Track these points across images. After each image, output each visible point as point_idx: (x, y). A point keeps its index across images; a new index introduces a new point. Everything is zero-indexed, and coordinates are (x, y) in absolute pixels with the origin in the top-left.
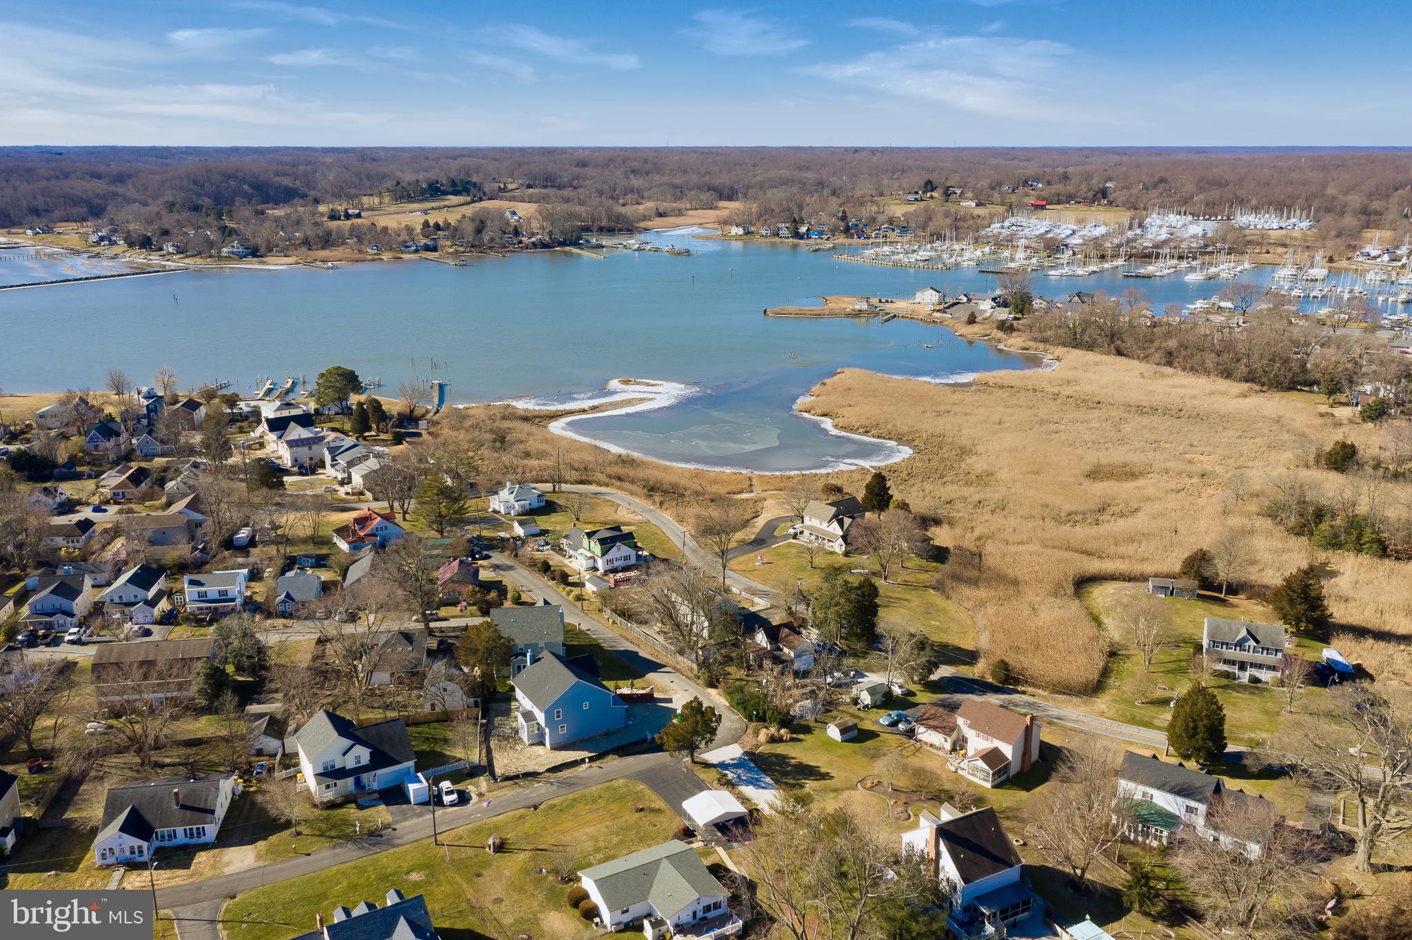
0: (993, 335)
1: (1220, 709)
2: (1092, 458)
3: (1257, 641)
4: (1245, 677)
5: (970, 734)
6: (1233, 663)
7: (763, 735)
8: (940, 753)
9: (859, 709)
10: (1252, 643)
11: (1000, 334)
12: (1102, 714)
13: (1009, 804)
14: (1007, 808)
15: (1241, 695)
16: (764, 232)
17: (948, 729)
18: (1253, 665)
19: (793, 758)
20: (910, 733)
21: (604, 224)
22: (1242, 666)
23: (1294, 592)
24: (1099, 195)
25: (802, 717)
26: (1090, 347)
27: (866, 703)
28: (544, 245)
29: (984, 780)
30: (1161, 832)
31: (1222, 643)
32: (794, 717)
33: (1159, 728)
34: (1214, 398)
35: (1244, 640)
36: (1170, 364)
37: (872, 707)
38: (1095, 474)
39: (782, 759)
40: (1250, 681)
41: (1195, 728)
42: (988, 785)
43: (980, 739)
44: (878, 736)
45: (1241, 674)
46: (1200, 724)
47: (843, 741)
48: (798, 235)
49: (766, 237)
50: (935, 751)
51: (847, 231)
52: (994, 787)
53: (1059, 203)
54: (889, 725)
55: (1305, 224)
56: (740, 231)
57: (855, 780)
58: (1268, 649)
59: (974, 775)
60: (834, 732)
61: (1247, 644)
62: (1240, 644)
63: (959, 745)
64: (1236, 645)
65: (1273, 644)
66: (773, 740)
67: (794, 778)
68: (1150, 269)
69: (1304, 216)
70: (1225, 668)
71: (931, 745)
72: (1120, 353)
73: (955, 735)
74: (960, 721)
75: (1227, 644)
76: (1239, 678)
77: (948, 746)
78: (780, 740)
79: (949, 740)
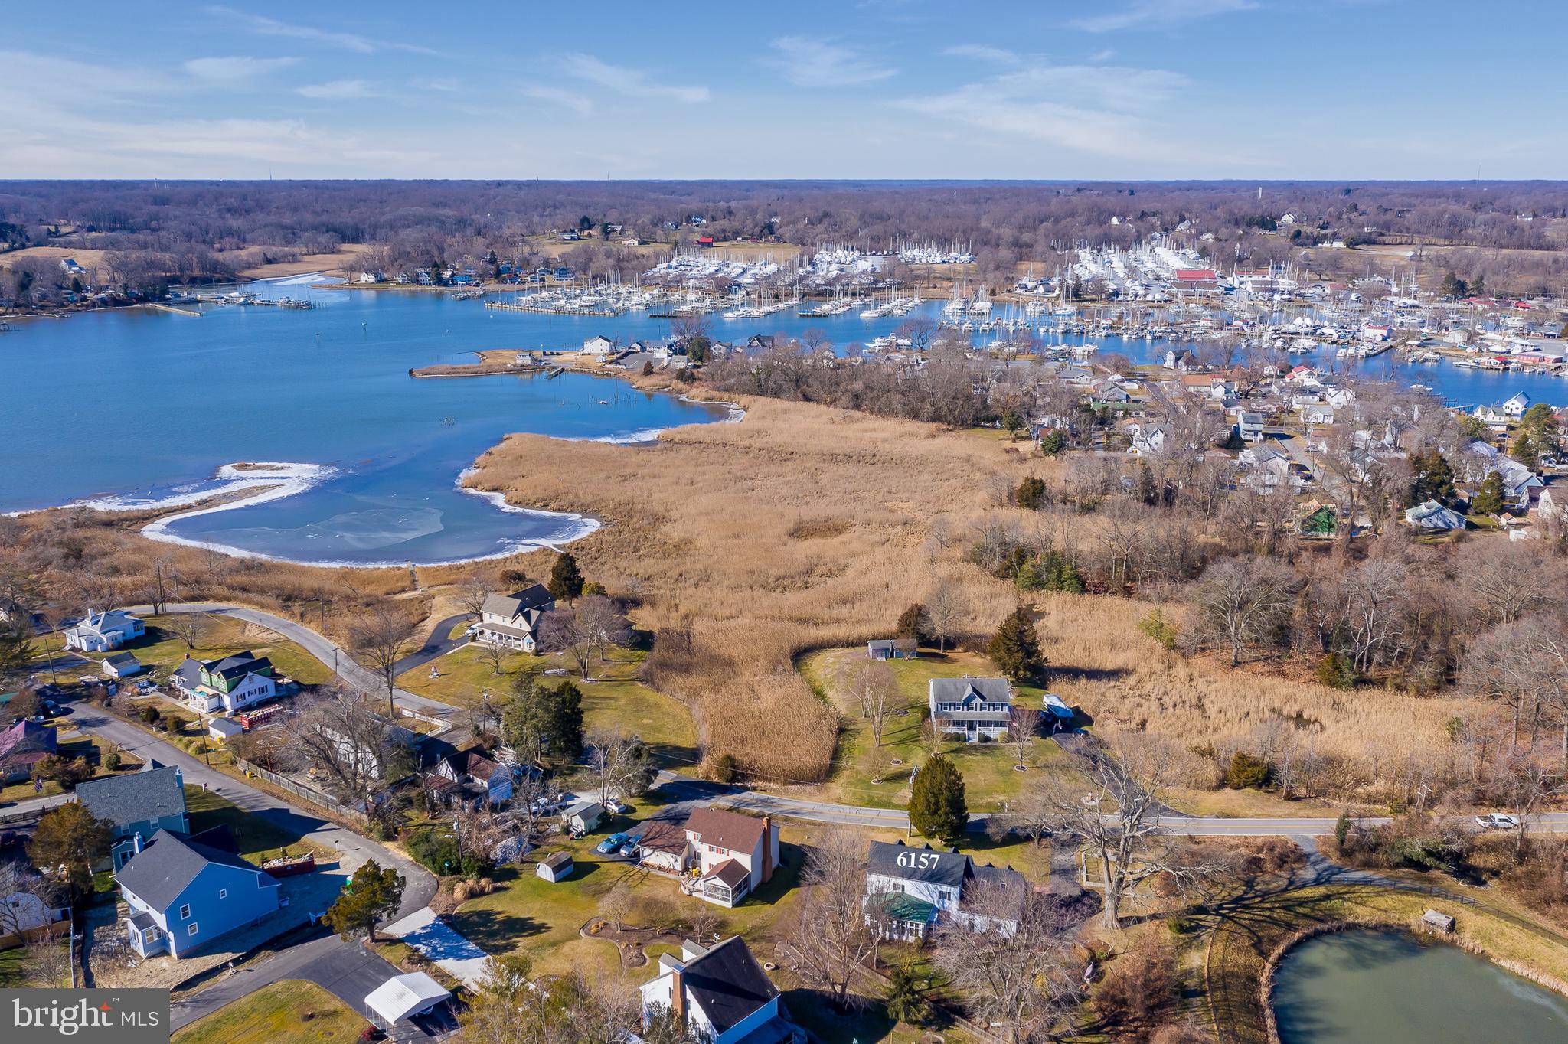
0: (673, 386)
1: (959, 778)
2: (794, 514)
3: (983, 698)
4: (975, 737)
5: (703, 849)
6: (959, 723)
7: (459, 894)
8: (671, 876)
9: (572, 839)
10: (979, 700)
11: (681, 385)
12: (839, 800)
13: (754, 923)
14: (752, 928)
15: (974, 758)
16: (400, 279)
17: (677, 847)
18: (981, 723)
19: (500, 913)
20: (635, 858)
21: (197, 273)
22: (971, 726)
23: (1010, 640)
24: (766, 231)
25: (504, 860)
26: (777, 393)
27: (580, 830)
28: (116, 302)
29: (724, 899)
30: (917, 925)
31: (950, 705)
32: (496, 861)
33: (898, 807)
34: (905, 440)
35: (970, 698)
36: (857, 407)
37: (587, 834)
38: (798, 532)
39: (486, 916)
40: (980, 741)
41: (937, 803)
42: (729, 905)
43: (714, 853)
44: (598, 867)
45: (971, 734)
46: (941, 798)
47: (558, 881)
48: (440, 281)
49: (403, 284)
50: (665, 874)
51: (498, 275)
52: (735, 906)
53: (725, 239)
54: (609, 852)
55: (965, 258)
56: (372, 279)
57: (576, 926)
58: (994, 705)
59: (711, 896)
60: (545, 872)
61: (973, 702)
62: (967, 703)
63: (692, 862)
64: (963, 705)
65: (998, 699)
66: (472, 894)
67: (503, 938)
68: (826, 307)
69: (963, 250)
70: (955, 730)
71: (660, 868)
72: (807, 398)
73: (685, 852)
74: (690, 835)
75: (955, 704)
76: (969, 739)
77: (679, 867)
78: (481, 893)
79: (680, 859)
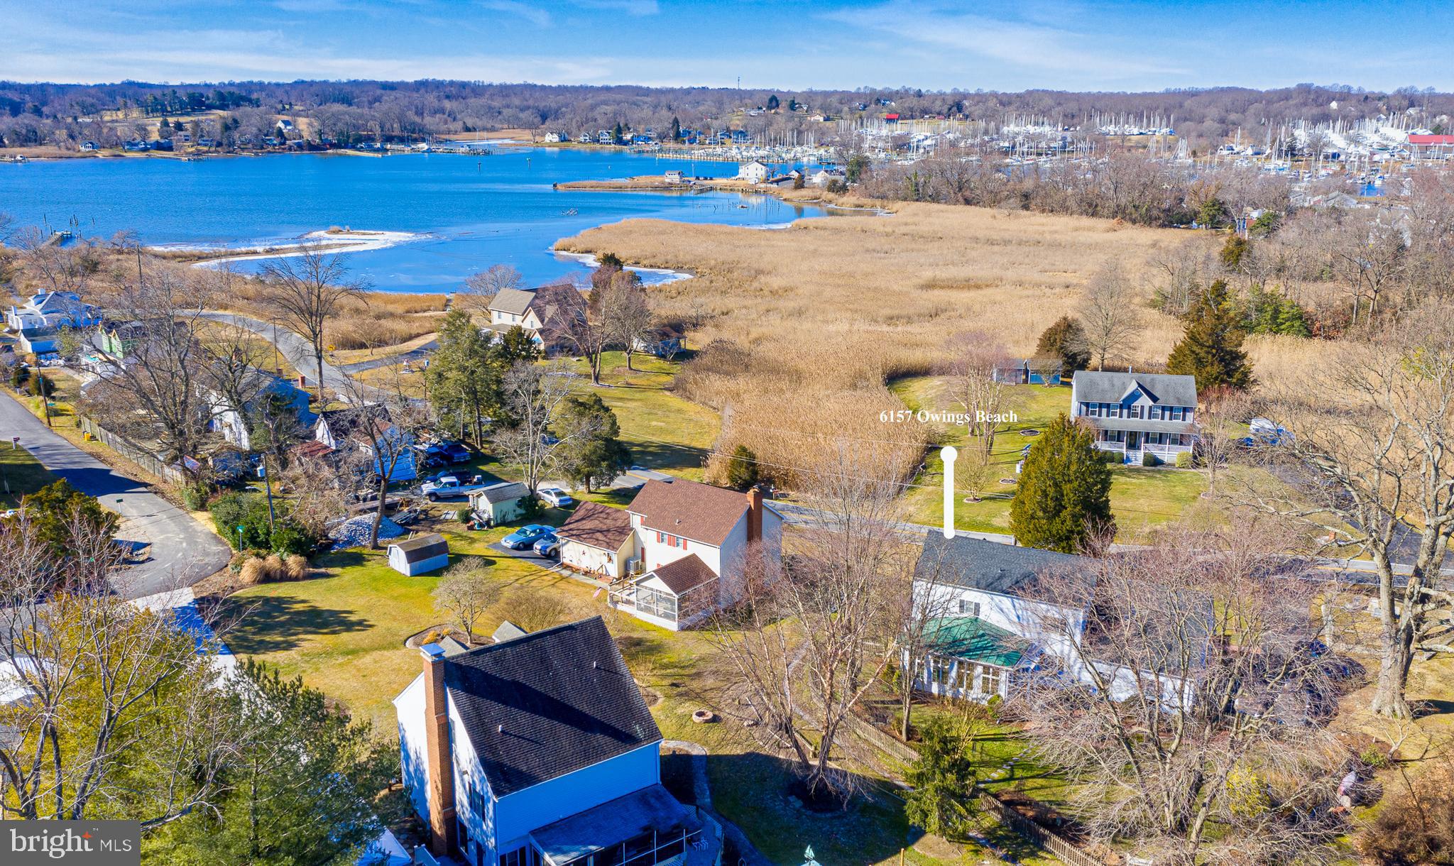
0: (823, 197)
2: (928, 274)
3: (1155, 399)
4: (1138, 458)
5: (648, 537)
6: (1118, 436)
7: (247, 574)
8: (598, 583)
9: (471, 528)
10: (1145, 401)
11: (831, 195)
12: (906, 516)
13: (705, 653)
15: (1134, 481)
16: (582, 139)
17: (613, 535)
18: (1149, 438)
19: (302, 602)
20: (552, 557)
21: (397, 133)
22: (1133, 441)
23: (1202, 345)
24: (955, 109)
25: (350, 542)
26: (935, 199)
27: (485, 516)
28: (312, 147)
29: (666, 616)
31: (1101, 406)
32: (335, 541)
33: (1001, 529)
34: (1078, 233)
35: (1134, 397)
36: (1026, 207)
37: (497, 525)
38: (930, 286)
39: (278, 604)
40: (1145, 464)
41: (1058, 500)
42: (673, 626)
43: (665, 545)
44: (494, 563)
45: (1131, 453)
46: (1067, 488)
47: (415, 573)
48: (620, 141)
49: (585, 143)
50: (590, 581)
51: (678, 137)
52: (683, 628)
53: (912, 117)
54: (517, 548)
55: (1165, 130)
56: (555, 138)
57: (406, 630)
58: (1171, 409)
59: (647, 610)
60: (398, 560)
61: (1138, 403)
62: (1127, 404)
63: (632, 568)
64: (1121, 407)
65: (1179, 400)
66: (266, 577)
67: (282, 634)
68: (1008, 160)
69: (1164, 123)
70: (1107, 446)
71: (586, 573)
72: (968, 202)
73: (626, 547)
74: (636, 521)
75: (1108, 406)
76: (1128, 460)
77: (614, 570)
78: (284, 577)
79: (615, 558)
